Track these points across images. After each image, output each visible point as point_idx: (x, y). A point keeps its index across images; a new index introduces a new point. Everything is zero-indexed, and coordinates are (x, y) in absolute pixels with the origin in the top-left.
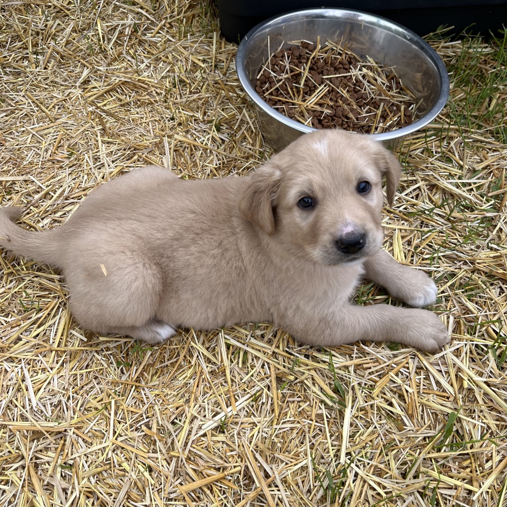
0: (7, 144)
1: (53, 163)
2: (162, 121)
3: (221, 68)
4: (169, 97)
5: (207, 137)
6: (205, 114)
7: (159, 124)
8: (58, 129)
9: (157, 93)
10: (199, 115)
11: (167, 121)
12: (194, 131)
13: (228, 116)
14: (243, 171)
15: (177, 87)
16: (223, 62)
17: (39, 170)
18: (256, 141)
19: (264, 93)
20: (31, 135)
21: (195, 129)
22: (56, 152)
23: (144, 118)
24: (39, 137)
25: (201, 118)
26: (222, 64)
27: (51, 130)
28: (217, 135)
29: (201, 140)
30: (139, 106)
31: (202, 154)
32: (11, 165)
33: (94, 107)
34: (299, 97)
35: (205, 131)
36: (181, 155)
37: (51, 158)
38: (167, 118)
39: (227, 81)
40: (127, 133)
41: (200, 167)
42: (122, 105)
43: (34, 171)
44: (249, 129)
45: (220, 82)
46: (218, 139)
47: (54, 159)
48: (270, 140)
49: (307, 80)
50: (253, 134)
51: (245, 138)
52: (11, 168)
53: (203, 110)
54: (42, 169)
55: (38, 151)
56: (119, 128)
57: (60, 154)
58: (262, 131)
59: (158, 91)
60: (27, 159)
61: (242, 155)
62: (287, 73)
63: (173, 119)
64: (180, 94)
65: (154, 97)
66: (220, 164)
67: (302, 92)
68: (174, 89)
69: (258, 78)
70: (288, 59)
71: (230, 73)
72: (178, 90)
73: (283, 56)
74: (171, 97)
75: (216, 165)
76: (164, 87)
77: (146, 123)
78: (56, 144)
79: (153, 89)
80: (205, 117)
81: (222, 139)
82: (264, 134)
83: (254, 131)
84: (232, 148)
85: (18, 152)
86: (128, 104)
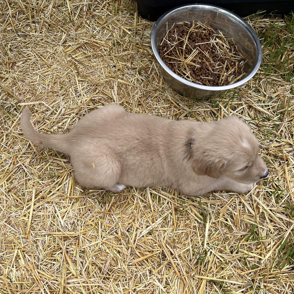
0: (26, 81)
1: (53, 93)
2: (109, 67)
3: (139, 34)
4: (111, 52)
5: (134, 78)
6: (132, 63)
7: (107, 69)
8: (53, 72)
9: (104, 49)
10: (129, 65)
11: (111, 67)
12: (127, 75)
13: (145, 65)
14: (154, 98)
15: (116, 47)
16: (140, 31)
17: (46, 97)
18: (160, 80)
19: (164, 54)
20: (39, 76)
21: (128, 73)
22: (54, 86)
23: (99, 65)
24: (43, 77)
25: (130, 66)
26: (140, 32)
27: (49, 73)
28: (140, 77)
29: (131, 80)
30: (95, 58)
31: (132, 88)
32: (31, 94)
33: (71, 58)
34: (182, 55)
35: (133, 75)
36: (121, 89)
37: (52, 90)
38: (111, 65)
39: (143, 43)
40: (91, 75)
41: (131, 96)
42: (86, 57)
43: (43, 98)
44: (156, 73)
45: (139, 43)
46: (140, 80)
47: (53, 91)
48: (167, 80)
49: (187, 45)
50: (158, 76)
51: (154, 78)
52: (31, 96)
53: (131, 61)
54: (48, 96)
55: (44, 86)
56: (86, 72)
57: (56, 88)
58: (163, 75)
59: (106, 48)
60: (39, 90)
61: (153, 89)
62: (176, 42)
63: (115, 66)
64: (118, 51)
65: (104, 52)
66: (142, 95)
67: (184, 53)
68: (114, 47)
69: (161, 45)
70: (177, 33)
71: (144, 38)
72: (116, 48)
73: (174, 32)
74: (113, 52)
75: (140, 95)
76: (109, 46)
77: (100, 68)
78: (53, 81)
79: (103, 47)
80: (132, 65)
81: (142, 80)
82: (164, 77)
83: (159, 75)
84: (147, 85)
85: (33, 86)
86: (90, 56)
